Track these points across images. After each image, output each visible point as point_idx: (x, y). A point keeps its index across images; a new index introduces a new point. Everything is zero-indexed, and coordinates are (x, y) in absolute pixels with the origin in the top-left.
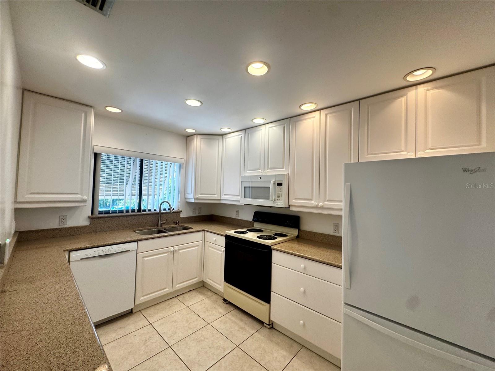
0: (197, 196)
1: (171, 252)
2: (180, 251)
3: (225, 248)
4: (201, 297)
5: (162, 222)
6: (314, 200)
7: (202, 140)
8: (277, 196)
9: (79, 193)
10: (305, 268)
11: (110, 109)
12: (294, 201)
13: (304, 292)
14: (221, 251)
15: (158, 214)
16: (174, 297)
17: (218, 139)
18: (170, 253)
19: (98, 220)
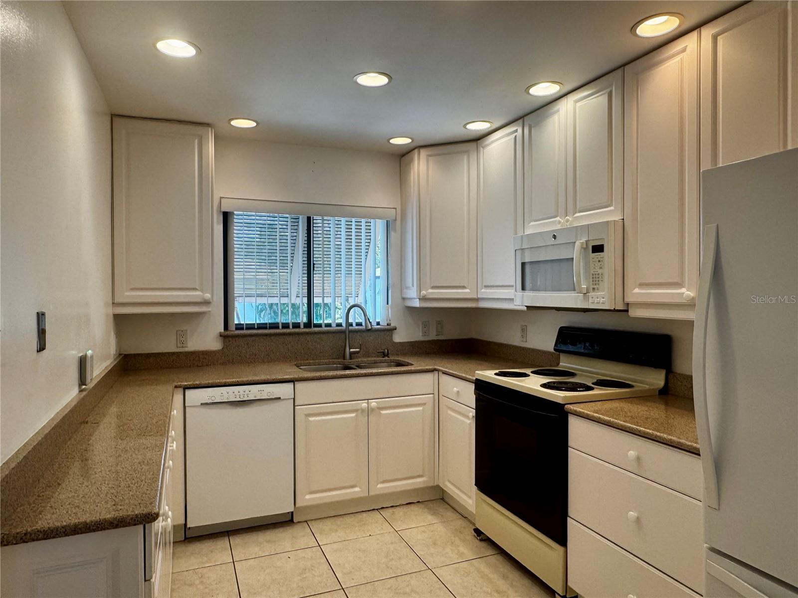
0: (423, 292)
1: (363, 410)
2: (384, 412)
3: (474, 411)
4: (430, 518)
5: (351, 350)
6: (686, 285)
7: (431, 158)
8: (591, 280)
9: (198, 288)
10: (638, 459)
11: (237, 123)
12: (637, 290)
13: (638, 520)
14: (467, 417)
15: (343, 332)
16: (374, 509)
17: (467, 152)
18: (360, 411)
19: (235, 341)
